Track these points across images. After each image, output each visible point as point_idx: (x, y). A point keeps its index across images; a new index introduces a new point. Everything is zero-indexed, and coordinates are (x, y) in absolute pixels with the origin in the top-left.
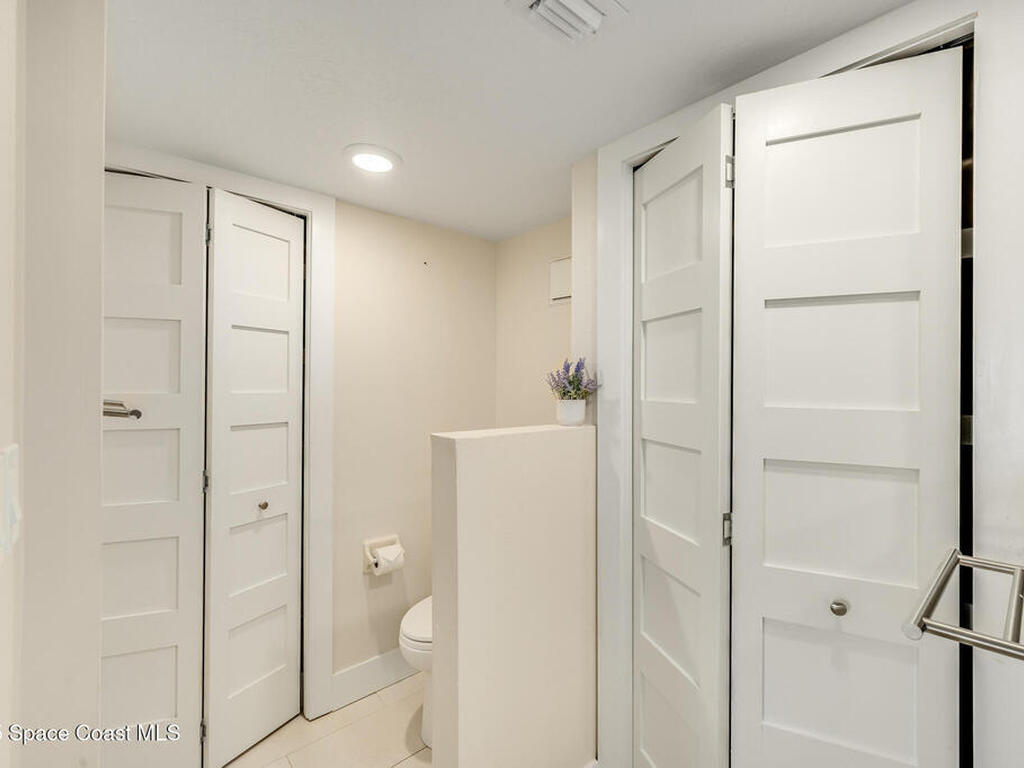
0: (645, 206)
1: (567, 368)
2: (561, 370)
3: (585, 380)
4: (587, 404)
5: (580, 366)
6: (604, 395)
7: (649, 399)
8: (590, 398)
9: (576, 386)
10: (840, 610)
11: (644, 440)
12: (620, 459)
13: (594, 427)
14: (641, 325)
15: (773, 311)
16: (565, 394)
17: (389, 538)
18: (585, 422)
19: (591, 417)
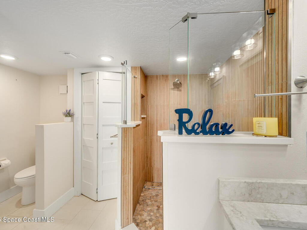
0: (84, 81)
1: (67, 111)
2: (65, 111)
3: (71, 114)
4: (71, 118)
5: (70, 111)
6: (75, 116)
7: (85, 117)
8: (72, 117)
9: (69, 114)
10: (112, 144)
11: (84, 124)
12: (79, 128)
13: (73, 123)
14: (83, 103)
15: (104, 103)
16: (66, 116)
17: (4, 158)
18: (71, 122)
19: (72, 121)
